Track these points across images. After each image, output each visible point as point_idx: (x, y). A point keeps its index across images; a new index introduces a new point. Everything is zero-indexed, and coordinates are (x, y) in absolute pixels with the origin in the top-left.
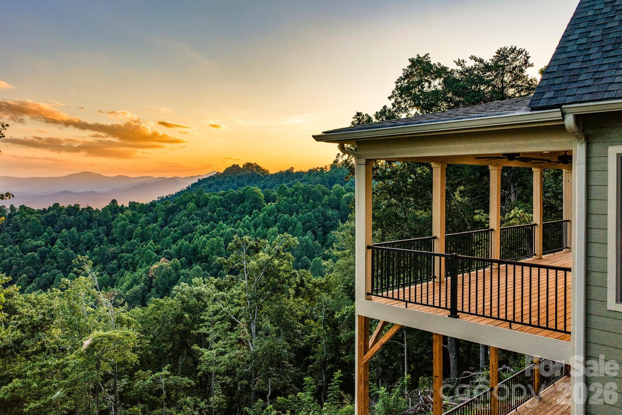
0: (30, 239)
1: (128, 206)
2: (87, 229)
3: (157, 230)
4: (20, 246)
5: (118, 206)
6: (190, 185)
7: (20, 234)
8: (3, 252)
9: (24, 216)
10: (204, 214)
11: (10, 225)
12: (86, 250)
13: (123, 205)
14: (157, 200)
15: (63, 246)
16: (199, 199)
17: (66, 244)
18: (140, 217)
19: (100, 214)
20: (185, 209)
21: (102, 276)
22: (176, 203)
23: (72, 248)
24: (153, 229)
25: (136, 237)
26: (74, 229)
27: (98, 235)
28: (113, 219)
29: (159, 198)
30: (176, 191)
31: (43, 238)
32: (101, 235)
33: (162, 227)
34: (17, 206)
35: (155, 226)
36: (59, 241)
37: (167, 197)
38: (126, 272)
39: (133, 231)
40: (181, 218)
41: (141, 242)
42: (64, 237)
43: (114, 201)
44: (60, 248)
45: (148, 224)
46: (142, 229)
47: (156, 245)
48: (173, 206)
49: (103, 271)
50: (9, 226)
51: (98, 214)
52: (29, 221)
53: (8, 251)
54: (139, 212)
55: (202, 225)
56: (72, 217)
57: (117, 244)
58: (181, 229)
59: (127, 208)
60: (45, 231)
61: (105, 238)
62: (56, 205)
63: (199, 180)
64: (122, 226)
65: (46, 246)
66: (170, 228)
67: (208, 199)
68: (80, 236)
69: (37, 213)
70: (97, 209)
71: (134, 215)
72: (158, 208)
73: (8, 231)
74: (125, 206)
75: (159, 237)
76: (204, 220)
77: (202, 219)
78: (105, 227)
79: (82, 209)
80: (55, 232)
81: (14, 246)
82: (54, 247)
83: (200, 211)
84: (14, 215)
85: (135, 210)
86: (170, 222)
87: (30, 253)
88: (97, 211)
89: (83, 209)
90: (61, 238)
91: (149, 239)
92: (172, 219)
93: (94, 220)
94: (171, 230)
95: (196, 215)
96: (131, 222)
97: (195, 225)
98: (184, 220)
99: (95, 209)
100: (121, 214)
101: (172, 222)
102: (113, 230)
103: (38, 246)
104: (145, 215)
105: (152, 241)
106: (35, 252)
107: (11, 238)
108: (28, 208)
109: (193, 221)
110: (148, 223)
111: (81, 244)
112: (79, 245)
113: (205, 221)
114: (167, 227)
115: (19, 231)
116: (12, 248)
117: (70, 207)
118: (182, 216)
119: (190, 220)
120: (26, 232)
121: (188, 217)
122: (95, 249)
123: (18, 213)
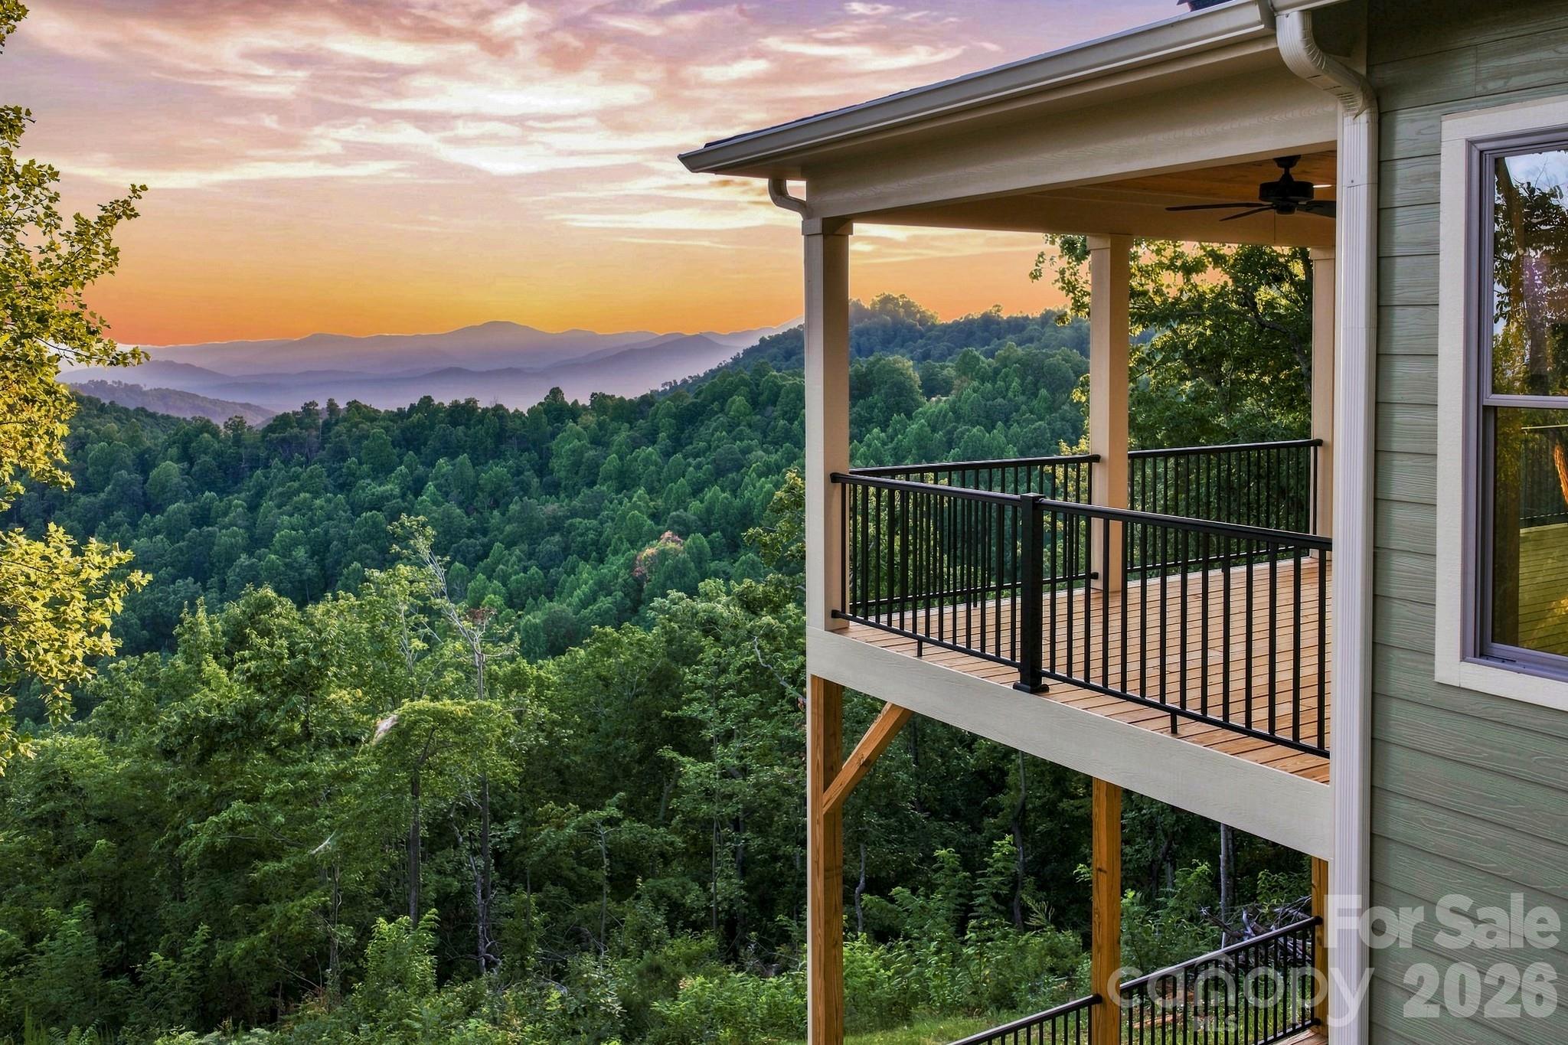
0: (369, 481)
1: (588, 403)
2: (493, 458)
3: (656, 464)
4: (348, 496)
5: (566, 403)
6: (741, 352)
7: (348, 468)
8: (312, 510)
9: (356, 425)
10: (769, 424)
11: (327, 446)
12: (492, 508)
13: (576, 401)
14: (661, 389)
15: (440, 498)
16: (757, 385)
17: (447, 494)
18: (617, 431)
19: (524, 423)
20: (722, 410)
21: (525, 572)
22: (702, 396)
23: (460, 505)
24: (647, 461)
25: (605, 480)
26: (464, 458)
27: (519, 472)
28: (553, 436)
29: (666, 384)
30: (707, 369)
31: (396, 478)
32: (527, 473)
33: (667, 454)
34: (342, 405)
35: (651, 454)
36: (430, 486)
37: (685, 381)
38: (582, 563)
39: (598, 466)
40: (713, 435)
41: (618, 491)
42: (443, 476)
43: (556, 392)
44: (435, 502)
45: (635, 448)
46: (621, 458)
47: (651, 500)
48: (694, 404)
49: (529, 559)
50: (324, 449)
51: (518, 422)
52: (367, 438)
53: (322, 508)
54: (612, 420)
55: (765, 451)
56: (461, 428)
57: (562, 496)
58: (714, 460)
59: (584, 407)
60: (401, 464)
61: (535, 481)
62: (427, 401)
63: (762, 340)
64: (573, 451)
65: (403, 496)
66: (685, 457)
67: (780, 388)
68: (477, 476)
69: (384, 419)
70: (517, 411)
71: (601, 425)
72: (658, 408)
73: (321, 461)
74: (580, 403)
75: (659, 481)
76: (769, 439)
77: (765, 437)
78: (535, 455)
79: (483, 410)
80: (423, 463)
81: (336, 495)
82: (420, 498)
83: (759, 417)
84: (336, 423)
85: (605, 413)
86: (687, 445)
87: (369, 514)
88: (518, 414)
89: (485, 410)
90: (437, 479)
91: (635, 484)
92: (690, 437)
93: (510, 437)
94: (689, 465)
95: (750, 426)
96: (596, 442)
97: (746, 451)
98: (719, 439)
99: (511, 411)
100: (571, 424)
101: (691, 443)
102: (554, 463)
103: (386, 498)
104: (627, 425)
105: (641, 491)
106: (379, 510)
107: (328, 476)
108: (365, 406)
109: (741, 440)
110: (635, 444)
111: (480, 494)
112: (477, 495)
113: (770, 443)
114: (679, 455)
115: (344, 460)
116: (329, 501)
117: (456, 405)
118: (716, 430)
119: (735, 439)
120: (361, 463)
121: (729, 432)
122: (511, 507)
123: (345, 420)
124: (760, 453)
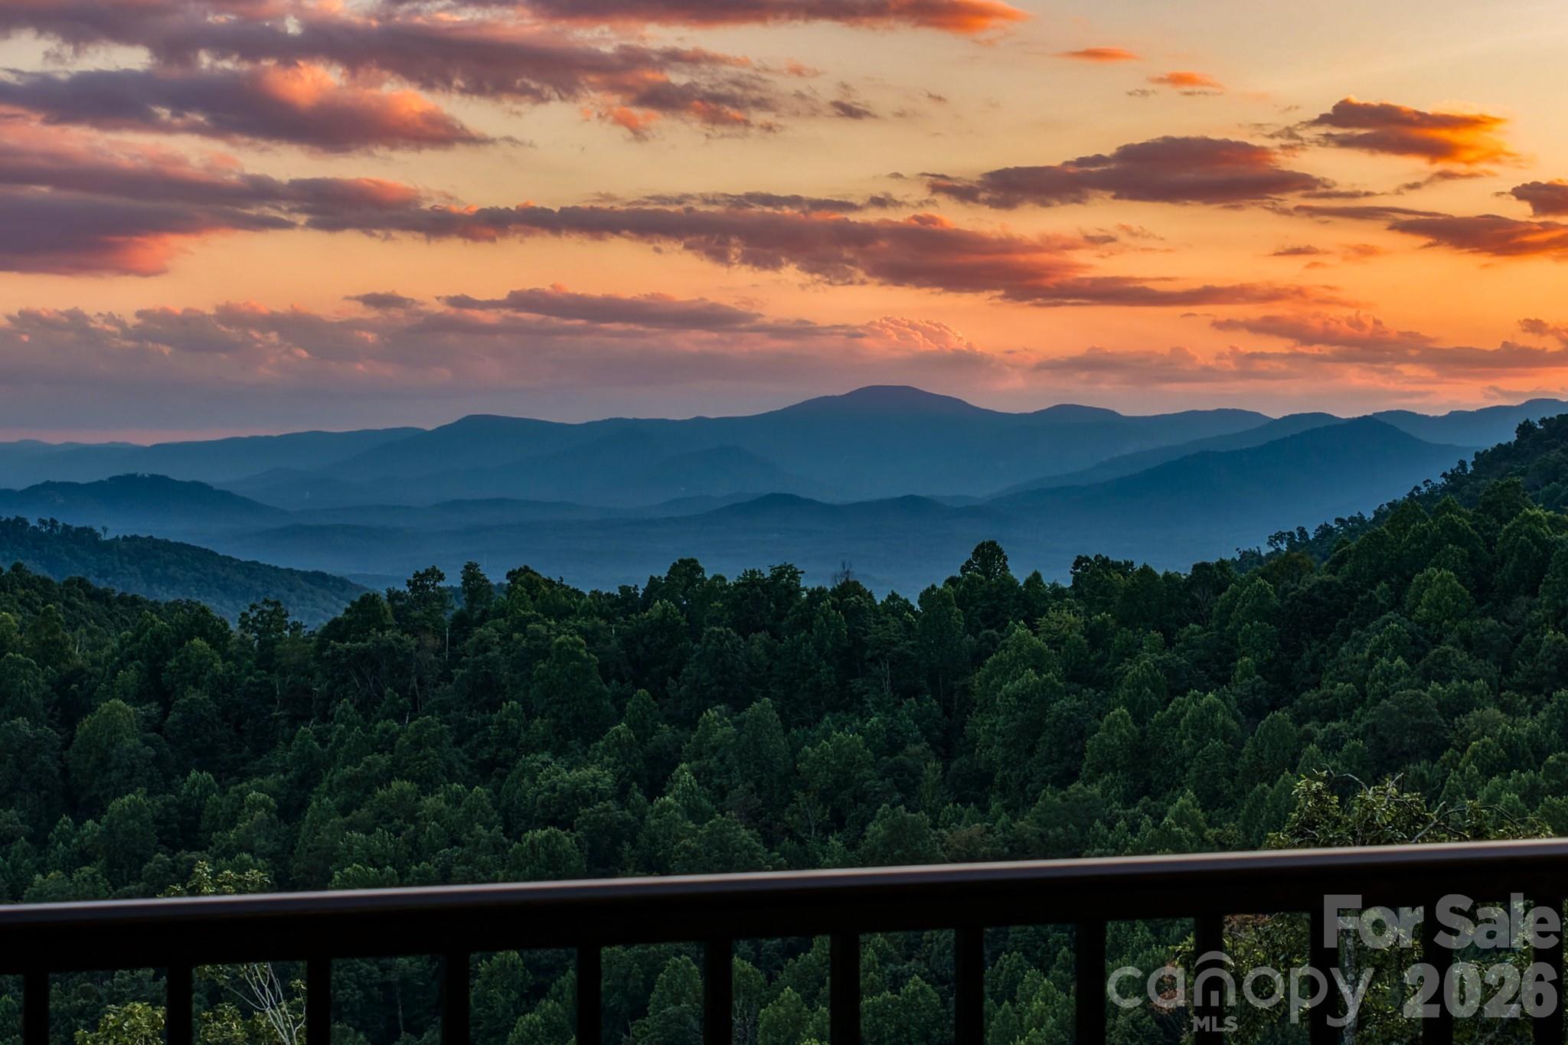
0: (546, 757)
1: (1066, 582)
2: (834, 709)
3: (1226, 734)
4: (497, 790)
5: (1013, 583)
6: (1470, 459)
7: (501, 723)
8: (415, 820)
9: (521, 625)
10: (1518, 639)
11: (458, 672)
12: (827, 830)
13: (1037, 576)
14: (1266, 550)
15: (705, 803)
16: (1490, 542)
17: (722, 792)
18: (1130, 651)
19: (909, 626)
20: (1397, 604)
21: (895, 990)
22: (1347, 567)
24: (1203, 726)
25: (1100, 771)
26: (763, 707)
27: (894, 746)
28: (978, 658)
29: (1280, 536)
30: (1385, 501)
31: (607, 750)
32: (912, 749)
33: (1254, 711)
34: (496, 576)
35: (1212, 709)
36: (684, 774)
37: (1326, 531)
38: (1031, 974)
39: (1082, 735)
40: (1370, 663)
41: (1129, 800)
42: (715, 749)
43: (988, 554)
45: (1174, 693)
46: (1139, 718)
47: (1210, 823)
48: (1325, 587)
49: (909, 958)
50: (451, 679)
51: (893, 622)
52: (545, 654)
53: (437, 816)
54: (1123, 622)
55: (1506, 708)
56: (762, 636)
57: (995, 806)
58: (1372, 729)
59: (1058, 593)
60: (620, 716)
61: (932, 769)
62: (687, 569)
63: (1525, 429)
64: (1023, 698)
65: (622, 794)
66: (1300, 719)
67: (1548, 547)
68: (795, 751)
69: (588, 612)
70: (894, 597)
71: (1096, 636)
72: (1235, 596)
73: (443, 708)
74: (1047, 580)
75: (1232, 775)
76: (1518, 677)
77: (1507, 672)
78: (932, 703)
79: (811, 594)
80: (670, 719)
81: (470, 788)
82: (659, 801)
83: (1491, 621)
84: (481, 622)
85: (1106, 606)
86: (1306, 687)
87: (541, 834)
88: (896, 606)
89: (817, 595)
90: (698, 755)
91: (1175, 785)
92: (1316, 669)
93: (874, 660)
94: (1309, 738)
95: (1467, 642)
96: (1079, 675)
97: (1463, 704)
98: (1388, 676)
99: (880, 599)
100: (1021, 630)
101: (1318, 685)
102: (978, 726)
103: (580, 797)
104: (1157, 635)
105: (1186, 799)
106: (566, 825)
107: (458, 743)
108: (549, 583)
109: (1444, 679)
110: (1175, 684)
111: (800, 795)
112: (792, 798)
113: (1520, 688)
114: (1282, 715)
115: (495, 707)
116: (456, 800)
117: (751, 581)
118: (1379, 650)
119: (1427, 676)
120: (530, 715)
121: (1413, 659)
123: (502, 613)
124: (1493, 712)
